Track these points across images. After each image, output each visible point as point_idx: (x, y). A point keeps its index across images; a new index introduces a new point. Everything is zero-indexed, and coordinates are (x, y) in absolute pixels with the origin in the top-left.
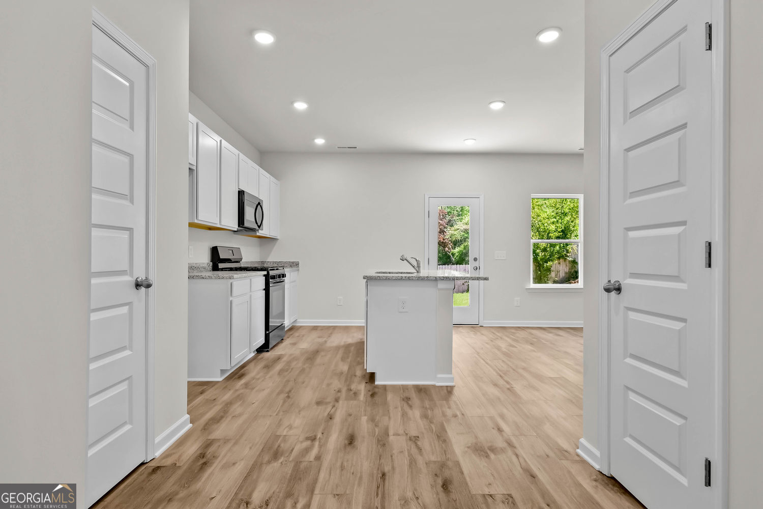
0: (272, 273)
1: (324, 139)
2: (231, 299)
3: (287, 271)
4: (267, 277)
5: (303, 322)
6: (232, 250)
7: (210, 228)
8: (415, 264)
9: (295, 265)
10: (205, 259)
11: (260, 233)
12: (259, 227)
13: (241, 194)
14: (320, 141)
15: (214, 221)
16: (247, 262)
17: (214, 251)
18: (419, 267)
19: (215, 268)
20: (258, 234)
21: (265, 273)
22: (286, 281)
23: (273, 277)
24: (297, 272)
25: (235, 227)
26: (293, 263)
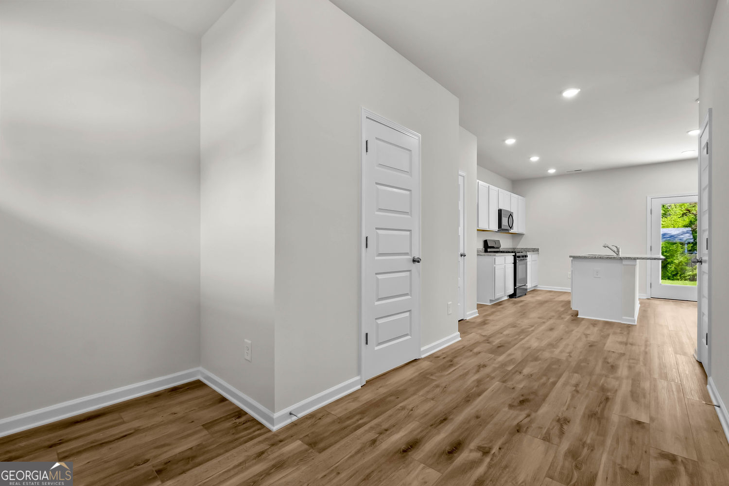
0: (517, 254)
1: (554, 169)
2: (495, 266)
3: (528, 254)
4: (515, 257)
5: (541, 287)
6: (495, 241)
7: (483, 231)
8: (615, 250)
9: (535, 250)
10: (481, 246)
11: (512, 231)
12: (511, 228)
13: (500, 211)
14: (552, 171)
15: (486, 227)
16: (504, 248)
17: (486, 242)
18: (618, 251)
19: (486, 251)
20: (510, 232)
21: (514, 254)
22: (528, 260)
23: (519, 257)
24: (537, 255)
25: (496, 229)
26: (535, 249)
